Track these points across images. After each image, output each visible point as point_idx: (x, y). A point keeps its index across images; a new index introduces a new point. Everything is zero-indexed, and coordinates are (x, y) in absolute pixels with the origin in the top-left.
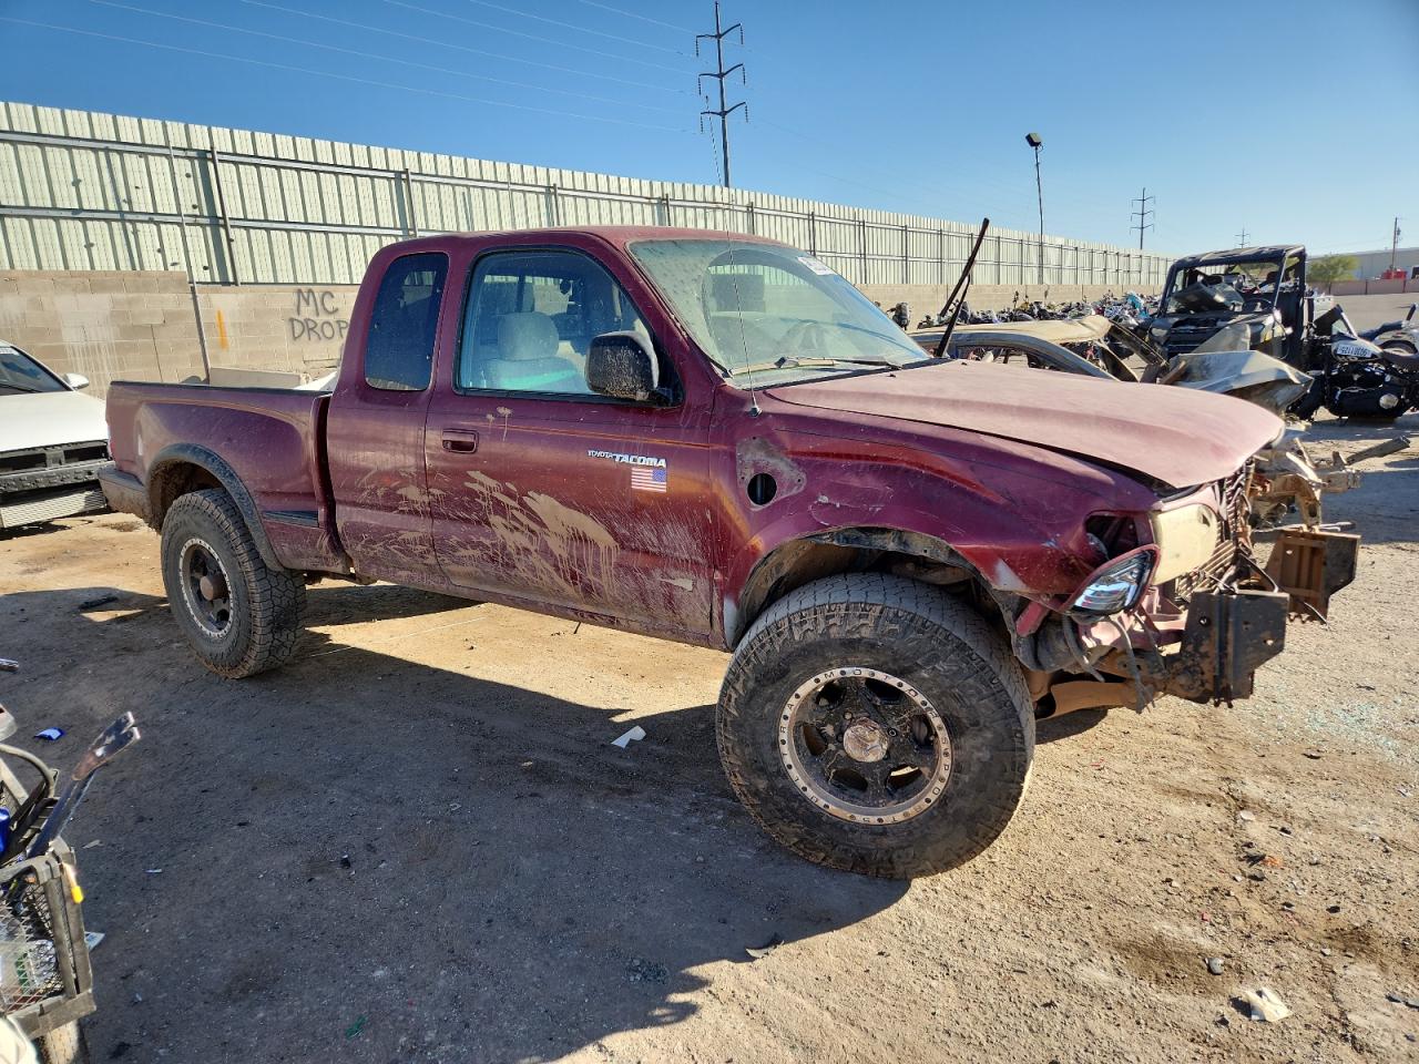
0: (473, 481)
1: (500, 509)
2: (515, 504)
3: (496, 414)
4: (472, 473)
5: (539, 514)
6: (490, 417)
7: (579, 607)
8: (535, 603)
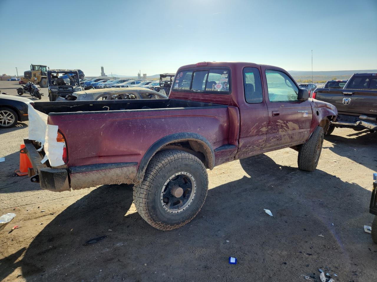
0: (278, 122)
1: (282, 127)
2: (285, 125)
3: (282, 106)
4: (278, 121)
5: (289, 126)
6: (281, 107)
7: (286, 145)
8: (279, 147)
